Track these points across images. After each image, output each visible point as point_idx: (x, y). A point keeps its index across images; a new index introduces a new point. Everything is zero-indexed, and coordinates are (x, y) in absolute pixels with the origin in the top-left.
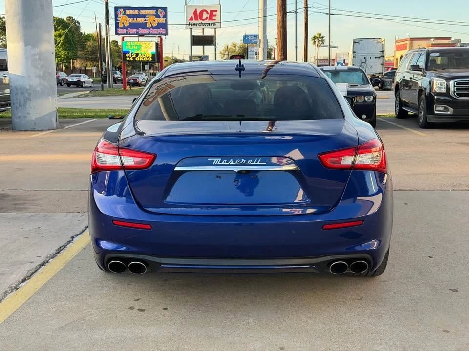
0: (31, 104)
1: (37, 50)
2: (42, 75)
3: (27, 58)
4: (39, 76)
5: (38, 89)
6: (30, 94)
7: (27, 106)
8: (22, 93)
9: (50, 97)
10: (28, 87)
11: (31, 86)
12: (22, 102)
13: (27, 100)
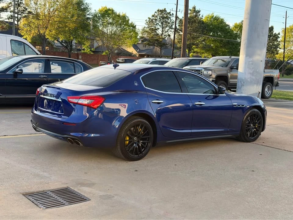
0: (244, 88)
1: (251, 59)
2: (252, 72)
3: (245, 63)
4: (250, 73)
5: (249, 80)
6: (244, 82)
7: (242, 88)
8: (241, 82)
9: (255, 85)
10: (244, 79)
11: (245, 78)
12: (240, 86)
13: (243, 85)
